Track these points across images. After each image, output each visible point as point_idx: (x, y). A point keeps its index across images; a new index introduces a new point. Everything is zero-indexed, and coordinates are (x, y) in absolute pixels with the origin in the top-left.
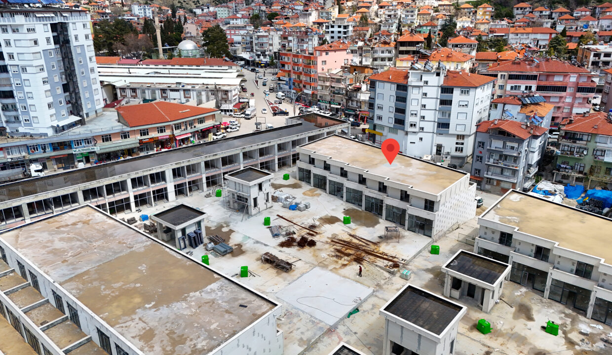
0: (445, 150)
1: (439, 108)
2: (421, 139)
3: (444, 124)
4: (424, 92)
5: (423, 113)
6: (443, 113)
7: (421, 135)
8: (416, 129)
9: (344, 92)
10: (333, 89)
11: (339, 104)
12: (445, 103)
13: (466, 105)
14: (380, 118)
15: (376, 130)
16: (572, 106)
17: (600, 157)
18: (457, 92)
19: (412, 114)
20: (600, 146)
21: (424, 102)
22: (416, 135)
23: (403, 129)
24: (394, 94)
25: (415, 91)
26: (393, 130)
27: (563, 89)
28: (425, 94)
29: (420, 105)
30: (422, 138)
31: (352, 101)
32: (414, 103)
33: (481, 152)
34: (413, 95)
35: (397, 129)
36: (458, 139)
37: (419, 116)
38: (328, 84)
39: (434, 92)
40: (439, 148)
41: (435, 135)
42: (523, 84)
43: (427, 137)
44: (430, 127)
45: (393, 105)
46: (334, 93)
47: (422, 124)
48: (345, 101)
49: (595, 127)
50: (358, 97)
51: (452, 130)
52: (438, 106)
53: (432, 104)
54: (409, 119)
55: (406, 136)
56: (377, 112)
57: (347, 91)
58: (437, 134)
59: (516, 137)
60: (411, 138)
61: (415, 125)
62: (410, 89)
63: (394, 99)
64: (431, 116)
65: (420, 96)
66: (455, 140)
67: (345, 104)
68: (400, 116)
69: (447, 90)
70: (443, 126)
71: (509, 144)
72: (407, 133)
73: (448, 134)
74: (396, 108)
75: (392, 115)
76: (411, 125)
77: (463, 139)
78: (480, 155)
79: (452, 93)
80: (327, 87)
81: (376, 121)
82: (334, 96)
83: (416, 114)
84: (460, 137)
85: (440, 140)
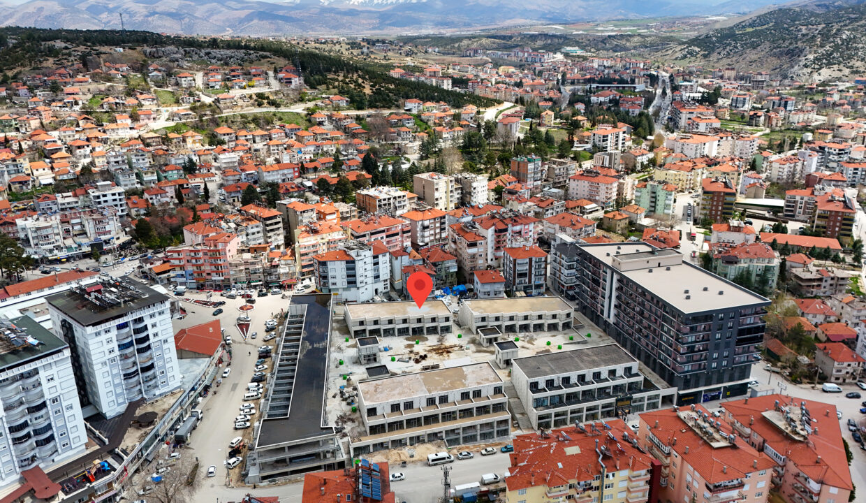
0: (379, 291)
5: (366, 273)
6: (375, 270)
7: (366, 287)
8: (363, 284)
9: (261, 271)
10: (248, 271)
11: (260, 281)
12: (376, 264)
13: (386, 263)
14: (334, 284)
16: (402, 242)
17: (448, 271)
18: (380, 256)
19: (360, 276)
20: (447, 265)
21: (366, 267)
22: (364, 288)
23: (355, 287)
24: (344, 267)
25: (360, 262)
26: (347, 289)
27: (397, 234)
28: (365, 263)
29: (363, 270)
30: (367, 289)
31: (271, 276)
32: (360, 269)
34: (359, 266)
35: (350, 288)
38: (242, 268)
39: (370, 260)
40: (376, 290)
41: (373, 284)
42: (379, 236)
43: (369, 287)
44: (370, 280)
45: (344, 274)
46: (250, 273)
47: (366, 280)
48: (263, 277)
51: (382, 278)
52: (373, 267)
53: (370, 267)
54: (359, 279)
55: (357, 291)
56: (331, 281)
57: (264, 270)
60: (361, 290)
61: (362, 282)
62: (357, 262)
63: (344, 270)
64: (370, 274)
66: (383, 283)
67: (263, 279)
68: (351, 279)
69: (375, 257)
70: (377, 277)
72: (358, 288)
73: (379, 282)
74: (347, 275)
75: (345, 280)
76: (360, 283)
77: (387, 282)
79: (378, 258)
80: (241, 270)
81: (331, 287)
82: (252, 276)
83: (362, 276)
84: (385, 281)
85: (376, 286)
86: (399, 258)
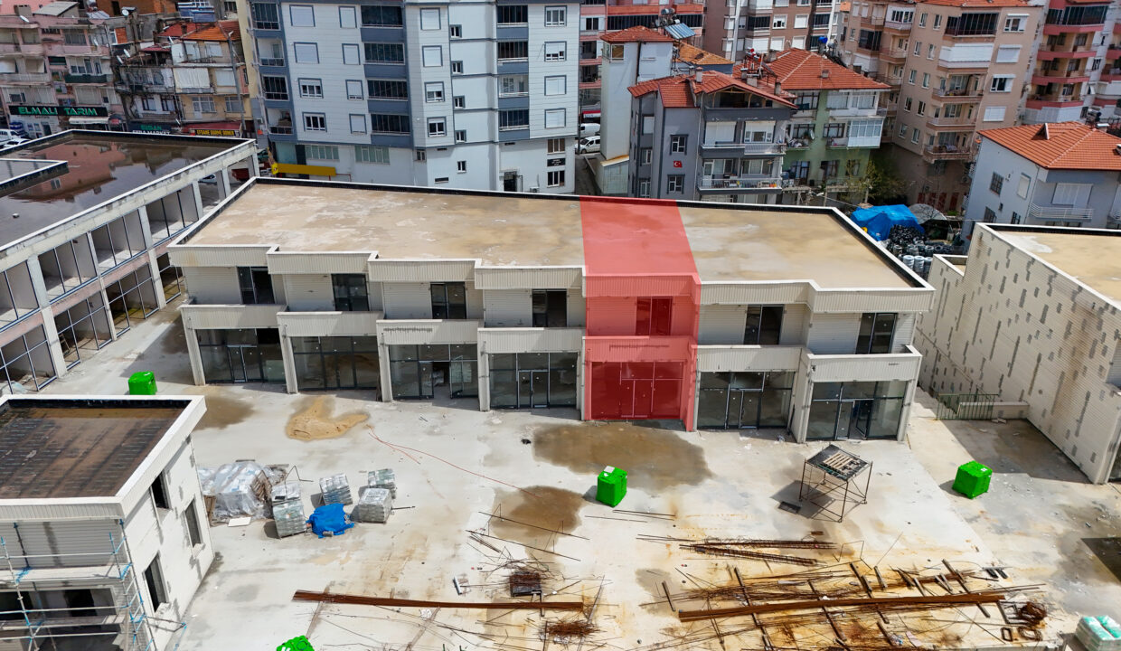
0: (525, 184)
1: (499, 68)
2: (462, 165)
3: (515, 112)
4: (454, 22)
5: (460, 87)
6: (506, 85)
7: (460, 154)
8: (448, 139)
9: (107, 70)
10: (59, 68)
11: (101, 112)
12: (513, 49)
13: (561, 53)
14: (316, 122)
15: (310, 162)
17: (838, 141)
18: (536, 16)
19: (430, 95)
20: (840, 115)
21: (459, 52)
22: (449, 156)
23: (409, 144)
24: (356, 37)
25: (430, 20)
26: (370, 152)
28: (456, 30)
29: (447, 64)
30: (464, 163)
31: (146, 96)
32: (432, 58)
33: (679, 165)
34: (426, 34)
35: (386, 146)
36: (550, 150)
37: (448, 96)
38: (35, 50)
39: (480, 22)
40: (510, 182)
41: (497, 147)
43: (477, 157)
44: (479, 125)
45: (360, 73)
46: (68, 78)
47: (462, 121)
48: (115, 99)
49: (825, 75)
50: (168, 83)
51: (536, 128)
52: (496, 64)
53: (478, 57)
54: (425, 111)
55: (419, 164)
56: (302, 105)
57: (116, 67)
58: (500, 143)
59: (775, 105)
60: (435, 165)
61: (441, 127)
62: (411, 15)
63: (356, 55)
64: (478, 93)
65: (443, 36)
66: (543, 155)
67: (120, 110)
68: (390, 105)
69: (510, 11)
70: (515, 116)
71: (752, 127)
72: (421, 154)
73: (526, 141)
74: (370, 83)
75: (363, 107)
76: (432, 128)
77: (563, 149)
78: (678, 171)
79: (526, 20)
80: (33, 62)
81: (304, 134)
82: (70, 89)
83: (439, 94)
84: (556, 143)
85: (511, 160)
86: (630, 50)
